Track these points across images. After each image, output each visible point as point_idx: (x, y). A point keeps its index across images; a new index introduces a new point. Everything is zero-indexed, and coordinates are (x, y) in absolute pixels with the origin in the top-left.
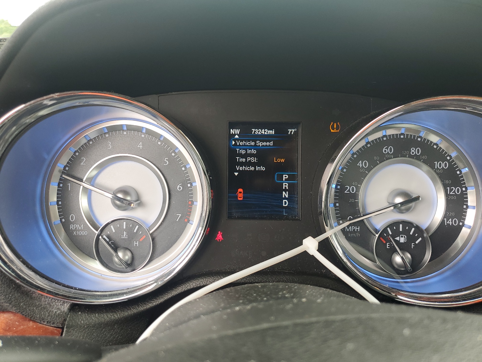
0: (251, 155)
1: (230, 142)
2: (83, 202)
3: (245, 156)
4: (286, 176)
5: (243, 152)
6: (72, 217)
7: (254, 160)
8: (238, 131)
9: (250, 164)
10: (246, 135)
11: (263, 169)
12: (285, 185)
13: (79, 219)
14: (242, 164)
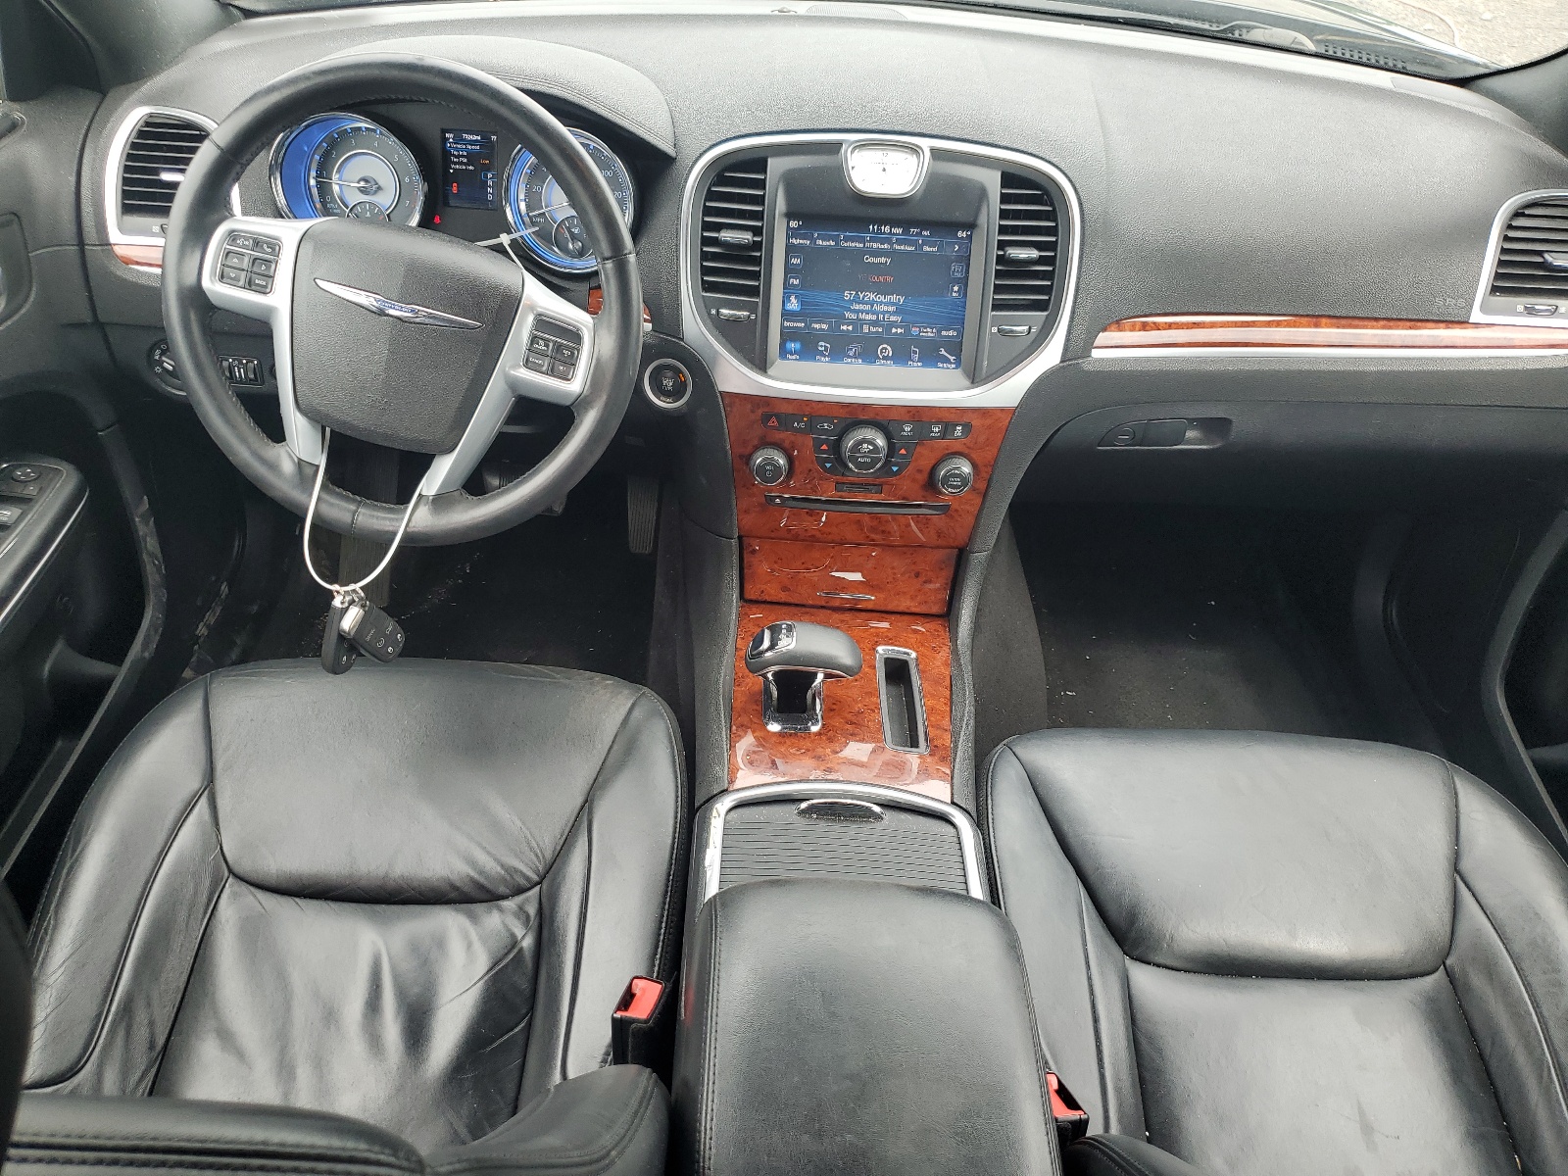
0: (463, 156)
1: (445, 144)
2: (336, 188)
3: (458, 157)
4: (490, 175)
5: (456, 153)
6: (328, 198)
7: (465, 161)
8: (452, 135)
9: (462, 163)
10: (458, 140)
11: (471, 168)
12: (490, 183)
13: (333, 200)
14: (455, 163)
